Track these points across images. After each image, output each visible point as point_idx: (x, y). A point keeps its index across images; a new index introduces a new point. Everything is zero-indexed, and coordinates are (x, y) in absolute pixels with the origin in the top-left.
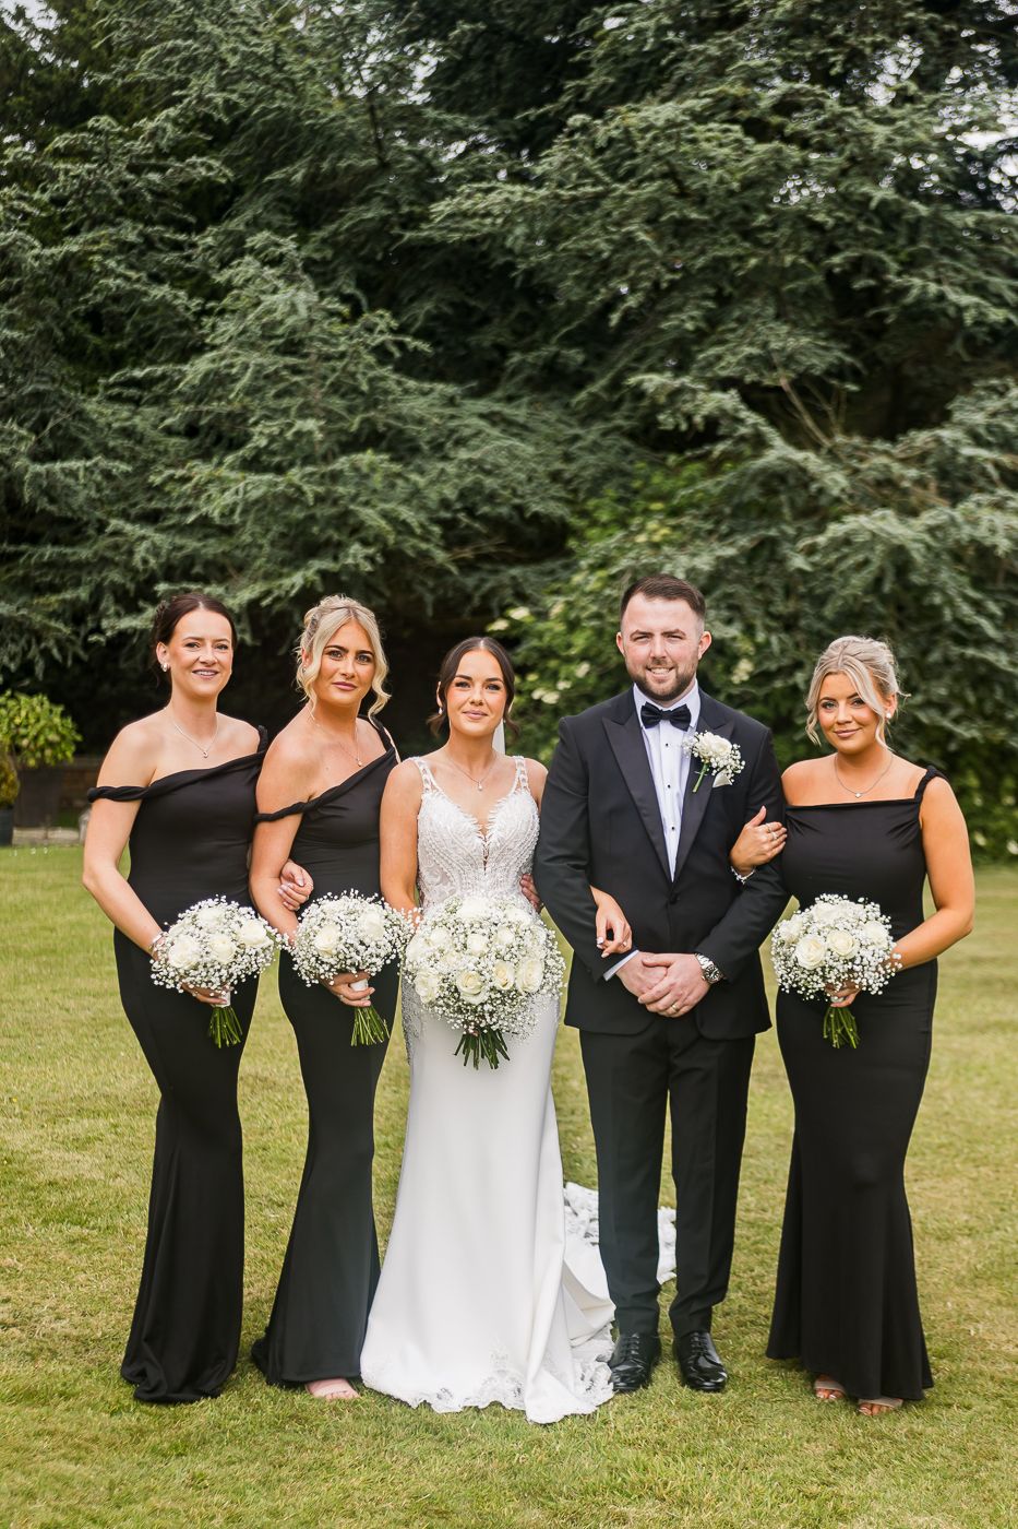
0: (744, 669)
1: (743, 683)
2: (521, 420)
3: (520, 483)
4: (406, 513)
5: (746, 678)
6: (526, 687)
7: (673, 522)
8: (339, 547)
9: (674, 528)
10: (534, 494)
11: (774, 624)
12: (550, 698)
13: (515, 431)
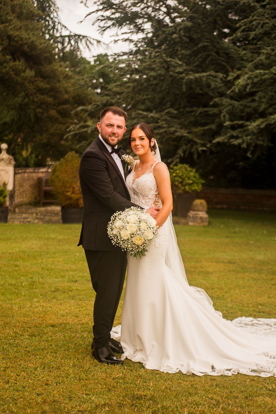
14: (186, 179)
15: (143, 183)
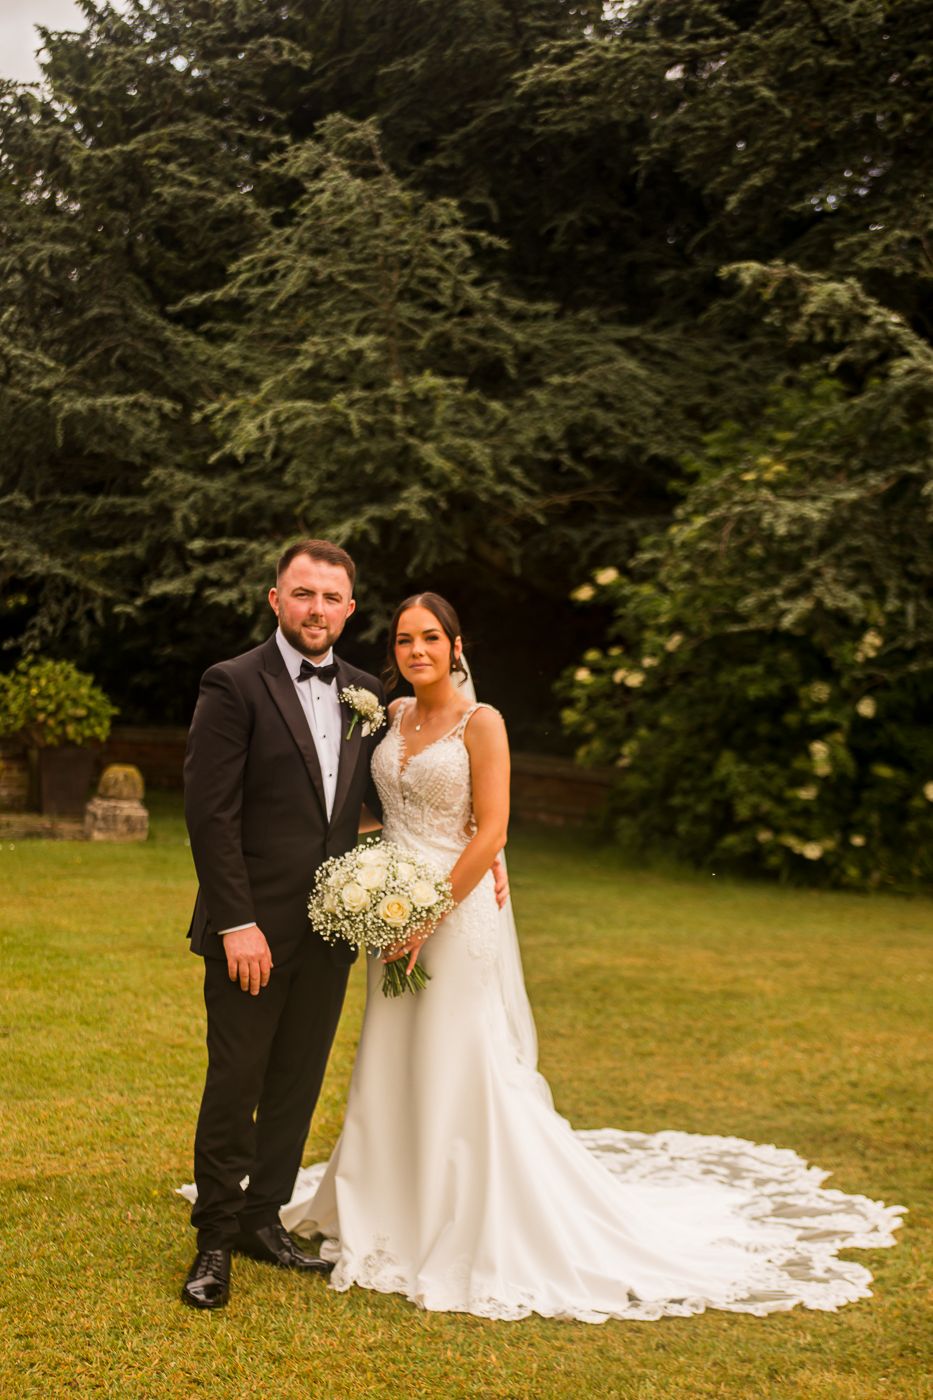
0: (872, 641)
1: (869, 661)
2: (663, 346)
3: (644, 419)
4: (480, 452)
5: (872, 654)
6: (606, 664)
7: (790, 456)
8: (394, 490)
9: (791, 464)
10: (658, 432)
11: (912, 588)
12: (635, 680)
13: (657, 358)
14: (68, 704)
15: (439, 770)
